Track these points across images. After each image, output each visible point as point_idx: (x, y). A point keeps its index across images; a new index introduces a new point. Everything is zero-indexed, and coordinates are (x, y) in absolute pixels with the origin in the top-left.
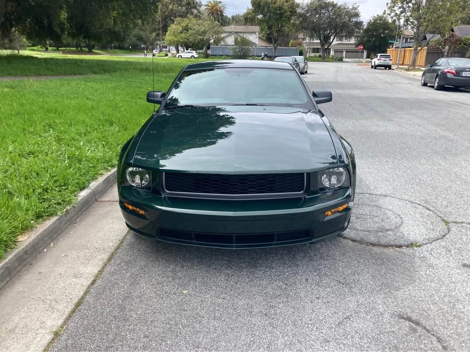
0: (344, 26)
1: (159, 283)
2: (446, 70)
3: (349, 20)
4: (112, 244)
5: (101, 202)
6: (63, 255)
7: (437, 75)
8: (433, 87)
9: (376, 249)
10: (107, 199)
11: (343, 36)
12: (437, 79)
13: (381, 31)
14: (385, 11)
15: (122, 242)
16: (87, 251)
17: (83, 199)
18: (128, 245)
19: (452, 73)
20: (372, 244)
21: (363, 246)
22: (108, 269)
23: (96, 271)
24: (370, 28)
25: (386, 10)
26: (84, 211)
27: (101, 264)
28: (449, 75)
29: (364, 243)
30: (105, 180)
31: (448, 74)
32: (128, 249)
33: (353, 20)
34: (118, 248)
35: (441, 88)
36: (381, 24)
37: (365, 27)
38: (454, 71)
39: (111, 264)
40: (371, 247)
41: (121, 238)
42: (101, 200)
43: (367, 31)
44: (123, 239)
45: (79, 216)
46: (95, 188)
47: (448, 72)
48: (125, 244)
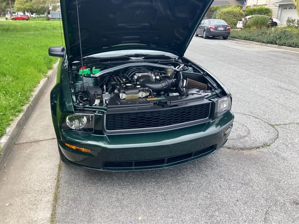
1: (113, 215)
2: (210, 27)
4: (51, 184)
5: (19, 144)
6: (7, 205)
7: (205, 30)
8: (202, 37)
9: (246, 152)
10: (24, 141)
12: (205, 32)
15: (58, 181)
16: (29, 196)
17: (5, 145)
18: (65, 182)
19: (213, 28)
20: (242, 149)
21: (236, 151)
22: (59, 210)
23: (49, 215)
26: (8, 155)
27: (49, 206)
29: (236, 149)
30: (17, 125)
31: (211, 29)
32: (68, 186)
34: (58, 187)
35: (207, 37)
38: (214, 27)
39: (59, 205)
40: (241, 151)
41: (56, 177)
42: (21, 142)
44: (58, 177)
45: (5, 162)
46: (11, 134)
47: (211, 28)
48: (62, 182)
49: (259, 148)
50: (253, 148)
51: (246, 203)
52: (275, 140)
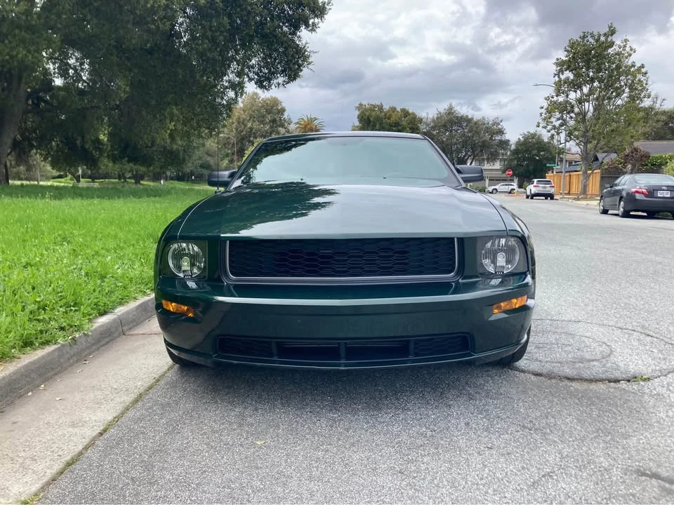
0: (485, 146)
1: (214, 432)
2: (634, 190)
3: (491, 139)
4: (141, 385)
5: (132, 335)
6: (58, 399)
7: (621, 198)
9: (575, 385)
10: (141, 332)
11: (483, 160)
12: (622, 203)
13: (535, 152)
14: (539, 123)
15: (158, 381)
16: (99, 393)
18: (167, 384)
19: (643, 193)
20: (569, 379)
21: (553, 381)
22: (130, 414)
23: (110, 418)
24: (520, 148)
25: (540, 121)
26: (103, 345)
27: (119, 408)
28: (638, 196)
29: (554, 378)
30: (140, 306)
31: (637, 194)
32: (168, 389)
33: (496, 138)
34: (150, 388)
36: (534, 144)
37: (513, 147)
38: (644, 190)
39: (136, 408)
40: (566, 382)
41: (157, 376)
42: (132, 333)
43: (516, 152)
44: (160, 377)
45: (93, 352)
46: (123, 314)
47: (637, 192)
48: (162, 382)
49: (617, 381)
50: (601, 380)
51: (508, 454)
52: (669, 373)
